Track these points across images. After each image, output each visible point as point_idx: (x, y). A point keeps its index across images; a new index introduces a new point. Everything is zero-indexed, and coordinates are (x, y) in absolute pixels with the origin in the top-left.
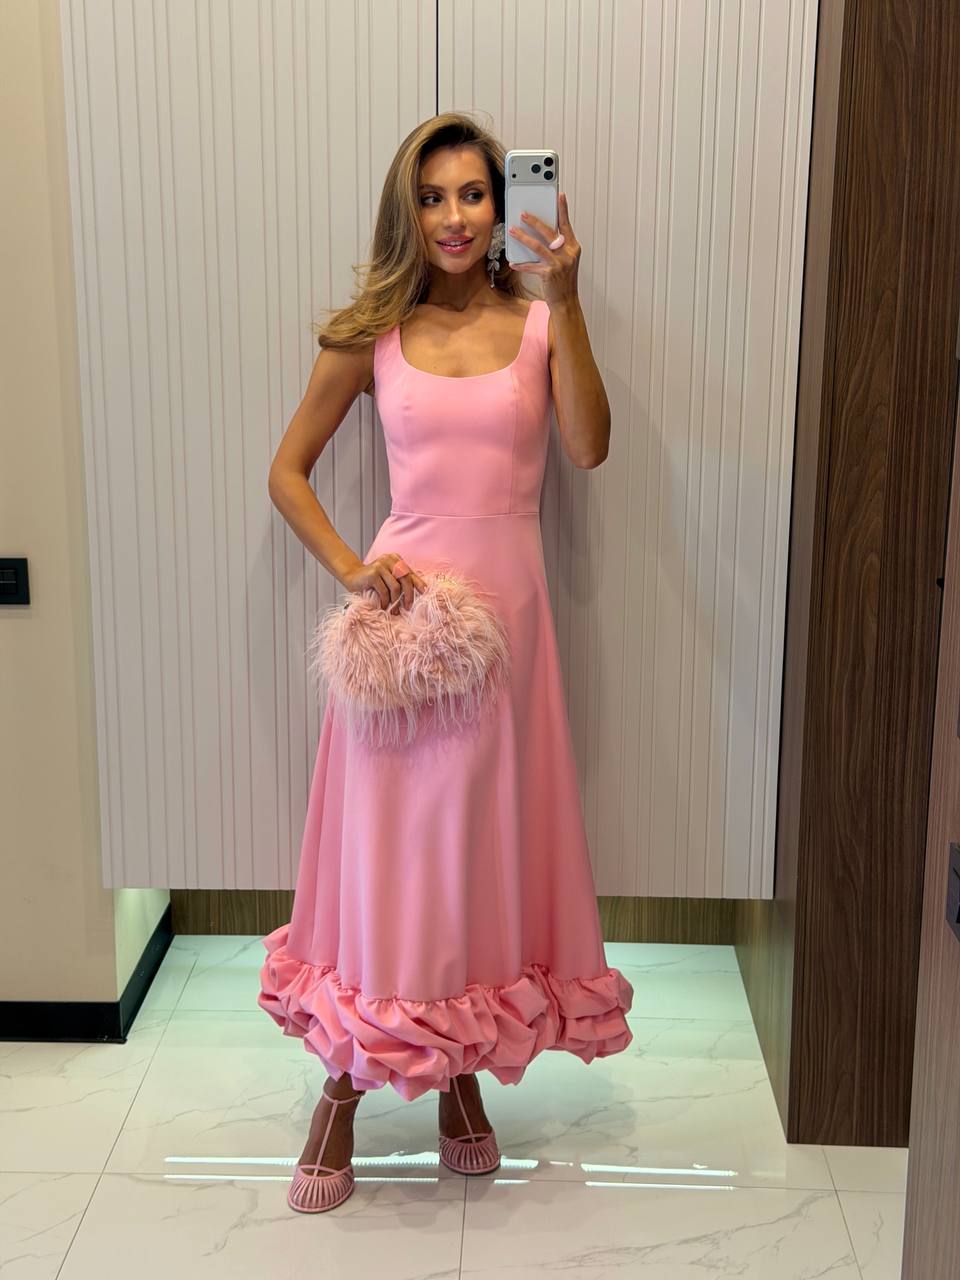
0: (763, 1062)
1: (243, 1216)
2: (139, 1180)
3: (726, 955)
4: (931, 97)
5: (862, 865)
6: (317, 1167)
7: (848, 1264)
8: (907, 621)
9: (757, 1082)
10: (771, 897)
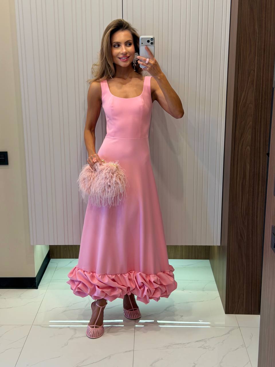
0: (218, 292)
1: (72, 336)
2: (42, 327)
3: (207, 262)
4: (264, 15)
5: (246, 235)
6: (95, 326)
7: (243, 347)
8: (258, 165)
9: (216, 297)
10: (220, 245)
